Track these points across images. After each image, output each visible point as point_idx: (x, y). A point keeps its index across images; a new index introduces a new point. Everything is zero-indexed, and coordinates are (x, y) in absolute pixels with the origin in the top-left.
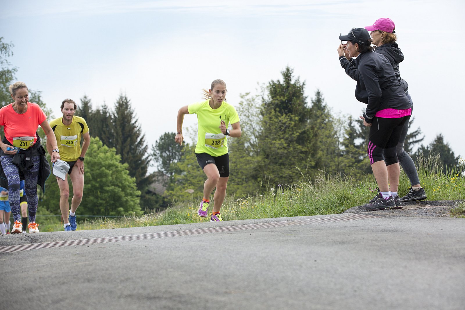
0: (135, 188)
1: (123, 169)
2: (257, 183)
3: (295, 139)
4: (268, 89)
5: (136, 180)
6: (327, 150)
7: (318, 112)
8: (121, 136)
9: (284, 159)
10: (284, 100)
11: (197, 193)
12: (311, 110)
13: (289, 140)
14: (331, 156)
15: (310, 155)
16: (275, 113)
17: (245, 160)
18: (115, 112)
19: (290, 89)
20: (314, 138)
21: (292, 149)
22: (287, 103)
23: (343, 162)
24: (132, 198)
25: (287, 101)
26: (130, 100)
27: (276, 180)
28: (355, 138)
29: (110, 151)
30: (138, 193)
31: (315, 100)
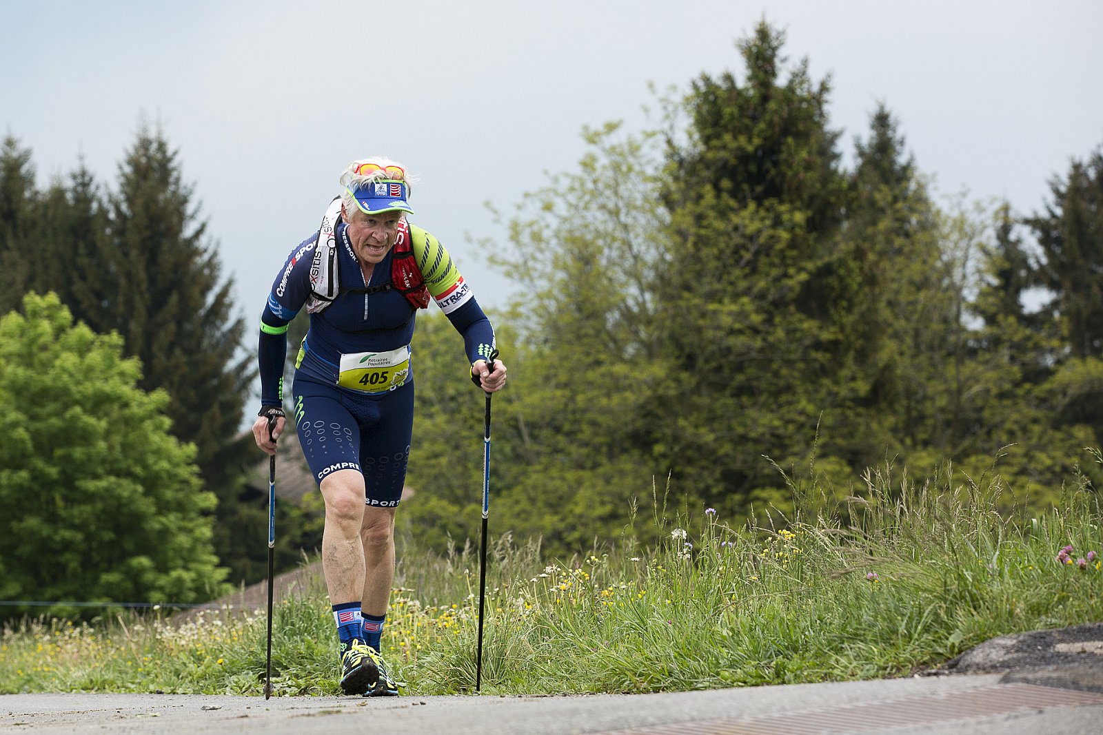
0: (196, 482)
1: (151, 411)
2: (652, 464)
3: (791, 295)
4: (689, 108)
5: (200, 452)
6: (917, 334)
7: (880, 191)
8: (144, 286)
9: (751, 371)
10: (750, 148)
11: (427, 499)
12: (853, 186)
13: (770, 298)
14: (931, 358)
15: (851, 354)
16: (718, 196)
17: (603, 375)
18: (122, 197)
19: (772, 105)
20: (866, 289)
21: (780, 333)
22: (760, 162)
23: (977, 381)
24: (184, 519)
25: (760, 153)
26: (175, 153)
27: (721, 452)
28: (1026, 285)
29: (99, 343)
30: (206, 499)
31: (870, 145)
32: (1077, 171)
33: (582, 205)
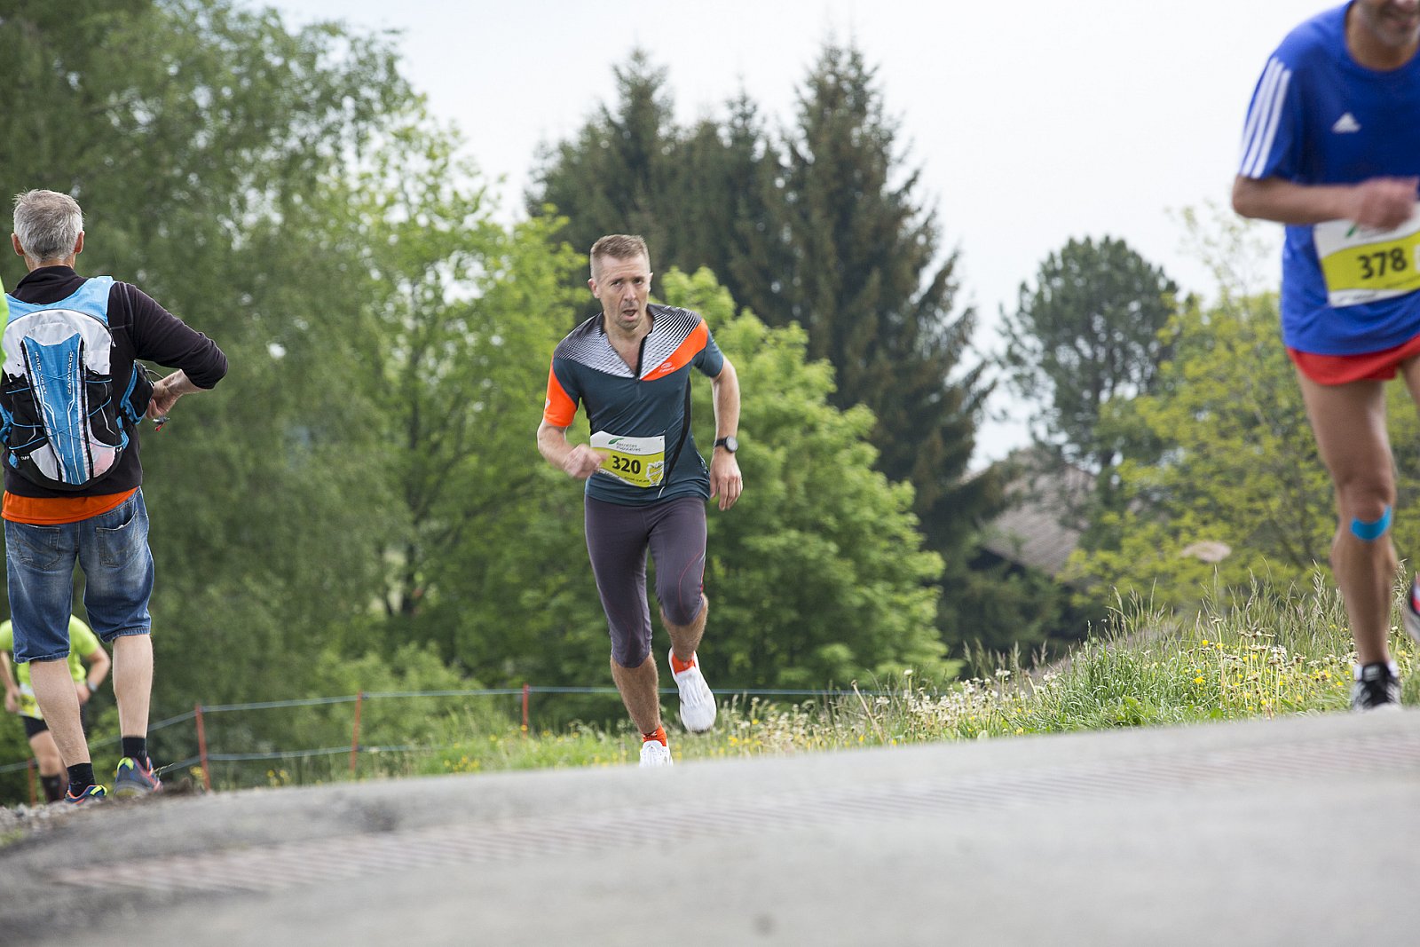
0: (912, 538)
1: (848, 437)
5: (917, 498)
8: (832, 262)
11: (1250, 558)
18: (801, 133)
24: (896, 591)
26: (876, 69)
29: (773, 341)
30: (927, 563)
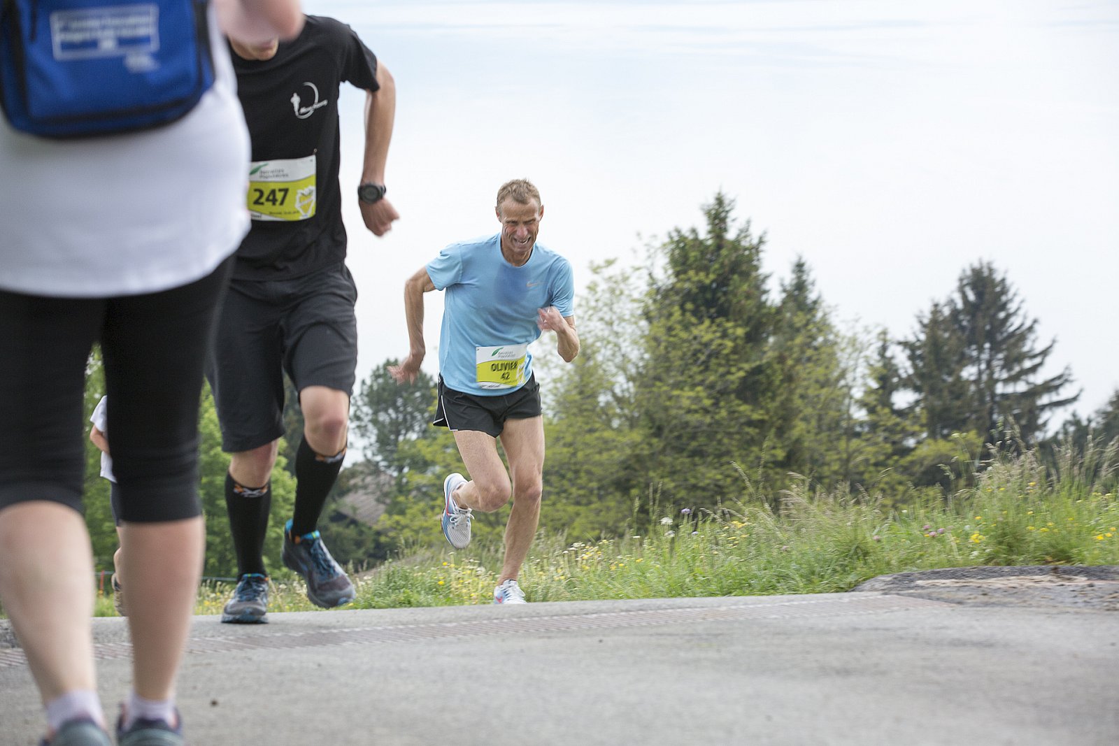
2: (626, 503)
3: (733, 387)
4: (666, 251)
6: (820, 418)
7: (797, 315)
9: (702, 439)
10: (707, 282)
12: (779, 310)
13: (718, 388)
14: (829, 436)
15: (773, 430)
16: (683, 314)
17: (597, 439)
19: (724, 252)
20: (785, 385)
21: (724, 413)
22: (714, 291)
23: (861, 453)
25: (714, 285)
27: (679, 496)
28: (895, 388)
31: (791, 285)
32: (936, 310)
33: (586, 317)
